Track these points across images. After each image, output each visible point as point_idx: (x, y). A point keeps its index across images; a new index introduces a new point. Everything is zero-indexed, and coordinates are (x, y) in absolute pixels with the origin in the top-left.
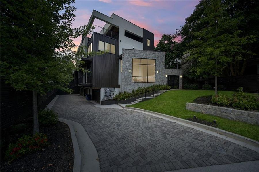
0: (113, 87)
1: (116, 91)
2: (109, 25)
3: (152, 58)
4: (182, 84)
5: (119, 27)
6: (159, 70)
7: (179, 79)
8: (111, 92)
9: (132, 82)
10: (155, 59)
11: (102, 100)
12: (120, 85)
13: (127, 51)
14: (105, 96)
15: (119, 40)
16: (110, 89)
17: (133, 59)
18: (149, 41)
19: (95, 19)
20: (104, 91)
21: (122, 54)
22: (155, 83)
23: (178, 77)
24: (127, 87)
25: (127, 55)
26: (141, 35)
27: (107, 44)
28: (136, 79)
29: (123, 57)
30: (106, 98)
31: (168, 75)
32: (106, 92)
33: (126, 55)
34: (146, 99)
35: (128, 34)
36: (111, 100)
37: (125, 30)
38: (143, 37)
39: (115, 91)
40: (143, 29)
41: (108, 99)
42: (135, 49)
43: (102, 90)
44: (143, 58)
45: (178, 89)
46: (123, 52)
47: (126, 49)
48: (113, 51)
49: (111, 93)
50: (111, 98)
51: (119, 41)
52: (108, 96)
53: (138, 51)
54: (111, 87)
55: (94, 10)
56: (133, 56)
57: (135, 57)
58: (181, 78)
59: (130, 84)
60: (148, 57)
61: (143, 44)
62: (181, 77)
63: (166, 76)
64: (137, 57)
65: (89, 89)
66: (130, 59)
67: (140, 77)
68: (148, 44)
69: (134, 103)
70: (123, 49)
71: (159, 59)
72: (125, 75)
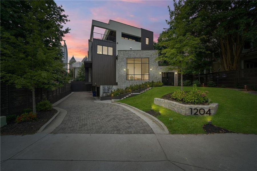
0: (111, 85)
1: (115, 88)
2: (108, 30)
3: (145, 57)
4: (177, 81)
5: (116, 31)
6: (153, 68)
7: (174, 76)
8: (109, 89)
9: (127, 80)
10: (149, 57)
11: (102, 96)
12: (117, 83)
13: (122, 52)
14: (104, 93)
16: (109, 86)
17: (128, 59)
19: (95, 27)
21: (117, 55)
22: (149, 80)
23: (173, 73)
24: (122, 85)
26: (139, 35)
27: (105, 48)
29: (118, 57)
30: (105, 95)
31: (164, 72)
32: (104, 89)
33: (121, 56)
35: (124, 35)
36: (108, 96)
37: (122, 32)
39: (112, 88)
40: (141, 29)
42: (133, 49)
43: (101, 87)
44: (136, 57)
46: (118, 54)
48: (111, 53)
49: (109, 90)
51: (116, 43)
52: (106, 93)
54: (109, 85)
55: (93, 20)
56: (127, 57)
57: (129, 57)
58: (176, 74)
59: (125, 82)
60: (141, 56)
61: (141, 43)
62: (176, 73)
63: (160, 73)
64: (131, 57)
66: (125, 59)
67: (134, 75)
68: (147, 43)
69: (122, 99)
70: (118, 51)
71: (153, 57)
72: (121, 73)
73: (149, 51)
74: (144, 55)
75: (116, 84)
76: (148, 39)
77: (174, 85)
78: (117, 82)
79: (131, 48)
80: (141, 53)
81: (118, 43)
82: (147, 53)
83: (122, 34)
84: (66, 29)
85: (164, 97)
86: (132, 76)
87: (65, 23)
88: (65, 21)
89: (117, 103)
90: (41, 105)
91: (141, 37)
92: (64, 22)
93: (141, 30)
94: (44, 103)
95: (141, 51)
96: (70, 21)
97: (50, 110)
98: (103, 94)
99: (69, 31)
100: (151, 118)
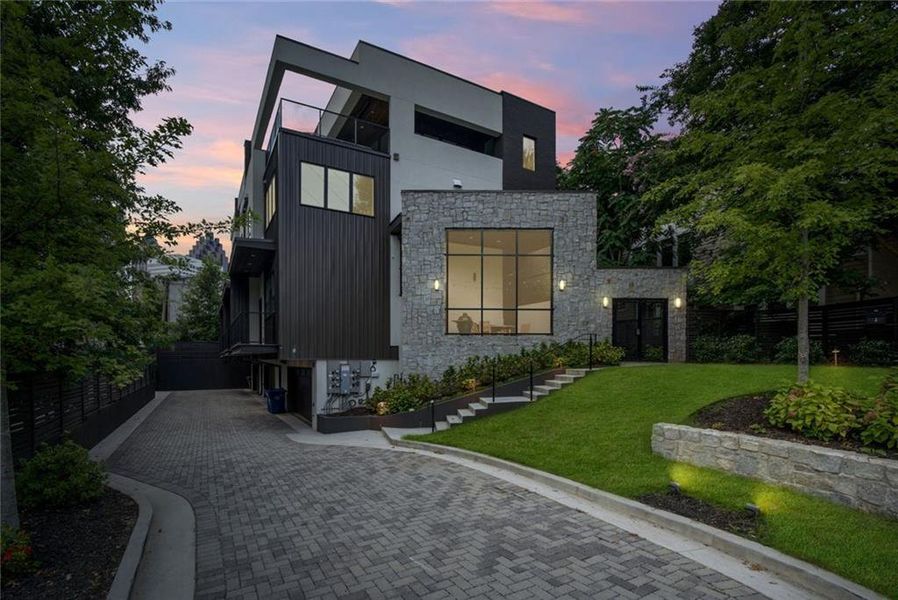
0: (367, 357)
1: (382, 373)
2: (347, 93)
3: (536, 225)
4: (683, 337)
5: (389, 97)
6: (570, 275)
7: (670, 315)
8: (357, 377)
9: (447, 334)
10: (550, 225)
11: (322, 412)
12: (397, 347)
13: (422, 199)
14: (333, 395)
15: (392, 154)
16: (355, 364)
17: (452, 234)
18: (528, 145)
19: (286, 71)
20: (328, 374)
21: (400, 216)
22: (552, 334)
23: (664, 303)
24: (424, 357)
25: (424, 216)
26: (494, 123)
27: (339, 178)
28: (465, 319)
29: (403, 223)
30: (337, 404)
31: (615, 296)
32: (335, 379)
33: (417, 217)
34: (494, 409)
35: (430, 125)
36: (354, 411)
37: (416, 106)
38: (500, 130)
39: (373, 374)
40: (502, 93)
41: (347, 407)
42: (464, 188)
43: (321, 369)
44: (492, 225)
45: (665, 360)
46: (406, 206)
47: (416, 192)
48: (366, 205)
49: (358, 384)
50: (357, 405)
51: (389, 158)
52: (344, 395)
53: (473, 198)
54: (358, 357)
55: (278, 36)
56: (447, 221)
57: (456, 225)
58: (679, 309)
59: (438, 344)
60: (517, 219)
61: (500, 162)
62: (678, 303)
63: (606, 302)
64: (469, 225)
65: (280, 367)
66: (435, 232)
67: (482, 309)
68: (530, 164)
70: (404, 192)
71: (570, 224)
72: (416, 302)
73: (555, 197)
74: (529, 216)
75: (392, 354)
76: (532, 142)
77: (671, 356)
78: (392, 344)
79: (456, 182)
80: (514, 207)
81: (397, 157)
82: (543, 207)
83: (416, 113)
86: (465, 315)
87: (146, 40)
88: (146, 28)
91: (501, 135)
92: (142, 30)
93: (500, 97)
96: (169, 26)
98: (329, 401)
99: (168, 81)
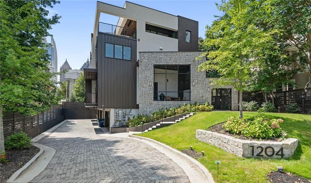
0: (128, 108)
1: (134, 112)
2: (122, 19)
3: (184, 63)
4: (237, 102)
5: (136, 20)
6: (196, 80)
7: (232, 94)
8: (125, 115)
9: (154, 100)
10: (190, 63)
11: (113, 127)
12: (139, 105)
13: (146, 55)
14: (116, 121)
15: (137, 39)
16: (124, 110)
19: (101, 13)
20: (114, 113)
21: (138, 60)
22: (190, 100)
23: (230, 90)
24: (146, 108)
25: (147, 61)
26: (174, 27)
27: (118, 48)
29: (140, 63)
30: (117, 124)
31: (212, 87)
32: (117, 115)
33: (144, 61)
35: (150, 28)
37: (146, 22)
38: (177, 29)
39: (131, 114)
40: (178, 16)
41: (121, 125)
42: (163, 50)
43: (112, 112)
44: (169, 63)
46: (140, 57)
47: (144, 52)
48: (128, 57)
49: (125, 117)
50: (125, 124)
51: (136, 41)
52: (120, 121)
53: (163, 54)
54: (125, 108)
56: (154, 62)
57: (157, 64)
58: (235, 92)
59: (151, 104)
60: (178, 61)
61: (177, 40)
62: (235, 90)
63: (209, 89)
64: (161, 63)
66: (150, 65)
67: (166, 92)
68: (188, 40)
69: (146, 131)
70: (139, 52)
71: (196, 63)
72: (143, 90)
73: (191, 54)
74: (182, 60)
75: (137, 107)
76: (189, 33)
77: (232, 109)
78: (137, 104)
79: (161, 48)
80: (177, 57)
81: (139, 40)
82: (187, 57)
83: (146, 24)
84: (53, 17)
85: (213, 128)
86: (162, 94)
87: (52, 7)
88: (52, 3)
89: (138, 137)
90: (12, 140)
91: (178, 31)
92: (51, 4)
94: (18, 137)
95: (178, 53)
96: (59, 2)
97: (28, 149)
98: (115, 123)
99: (59, 20)
100: (188, 161)
